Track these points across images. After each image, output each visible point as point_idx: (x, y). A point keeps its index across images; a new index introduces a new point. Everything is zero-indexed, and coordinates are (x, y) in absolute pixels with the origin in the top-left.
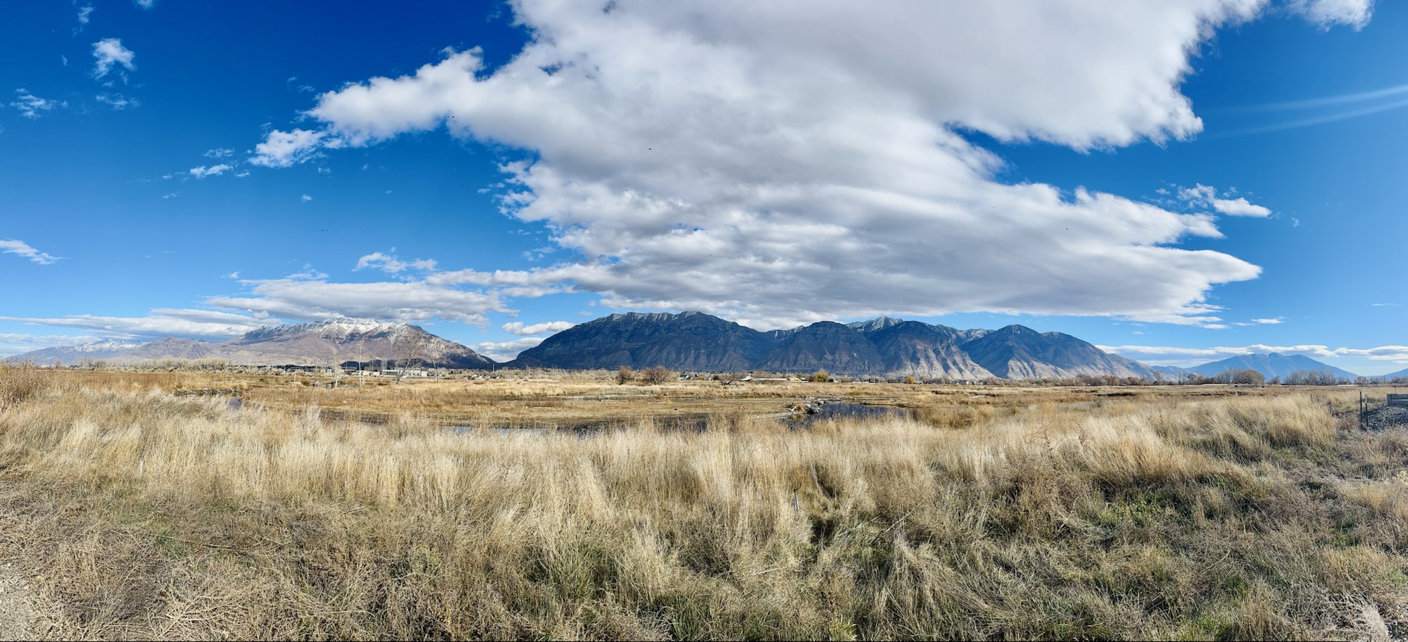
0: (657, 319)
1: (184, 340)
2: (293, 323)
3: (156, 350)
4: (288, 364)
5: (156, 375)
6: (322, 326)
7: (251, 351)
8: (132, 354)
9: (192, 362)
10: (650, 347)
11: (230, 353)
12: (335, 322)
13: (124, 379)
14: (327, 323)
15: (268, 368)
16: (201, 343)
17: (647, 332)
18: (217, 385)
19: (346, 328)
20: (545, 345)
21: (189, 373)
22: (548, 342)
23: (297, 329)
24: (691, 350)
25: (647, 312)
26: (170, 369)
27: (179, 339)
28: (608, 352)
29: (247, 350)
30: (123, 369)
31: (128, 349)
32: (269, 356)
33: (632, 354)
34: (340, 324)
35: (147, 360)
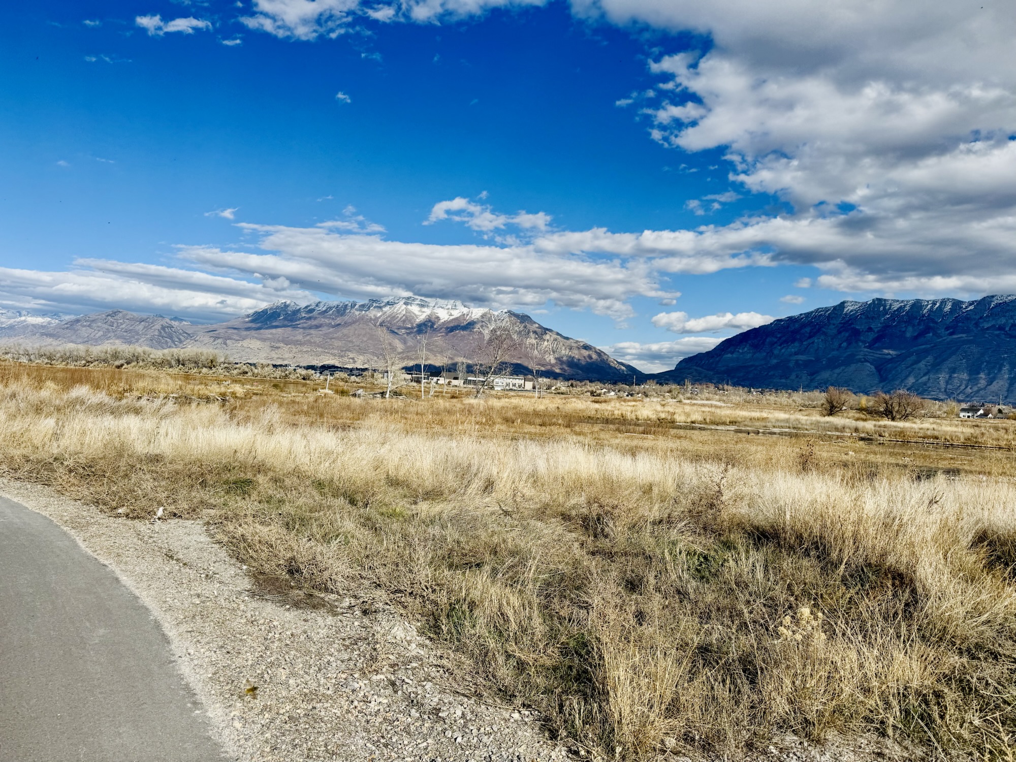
0: (931, 310)
1: (144, 315)
2: (334, 301)
3: (90, 330)
4: (326, 363)
5: (90, 372)
6: (380, 308)
7: (264, 340)
8: (42, 334)
9: (158, 354)
10: (914, 358)
11: (228, 341)
12: (402, 303)
13: (28, 374)
14: (388, 303)
15: (291, 369)
16: (175, 324)
17: (910, 333)
18: (193, 390)
19: (417, 313)
20: (723, 350)
21: (152, 371)
22: (728, 344)
23: (341, 310)
24: (1002, 366)
25: (911, 298)
26: (118, 363)
27: (135, 314)
28: (833, 364)
29: (256, 338)
30: (24, 360)
31: (33, 325)
32: (294, 350)
33: (879, 369)
34: (409, 307)
35: (71, 346)
